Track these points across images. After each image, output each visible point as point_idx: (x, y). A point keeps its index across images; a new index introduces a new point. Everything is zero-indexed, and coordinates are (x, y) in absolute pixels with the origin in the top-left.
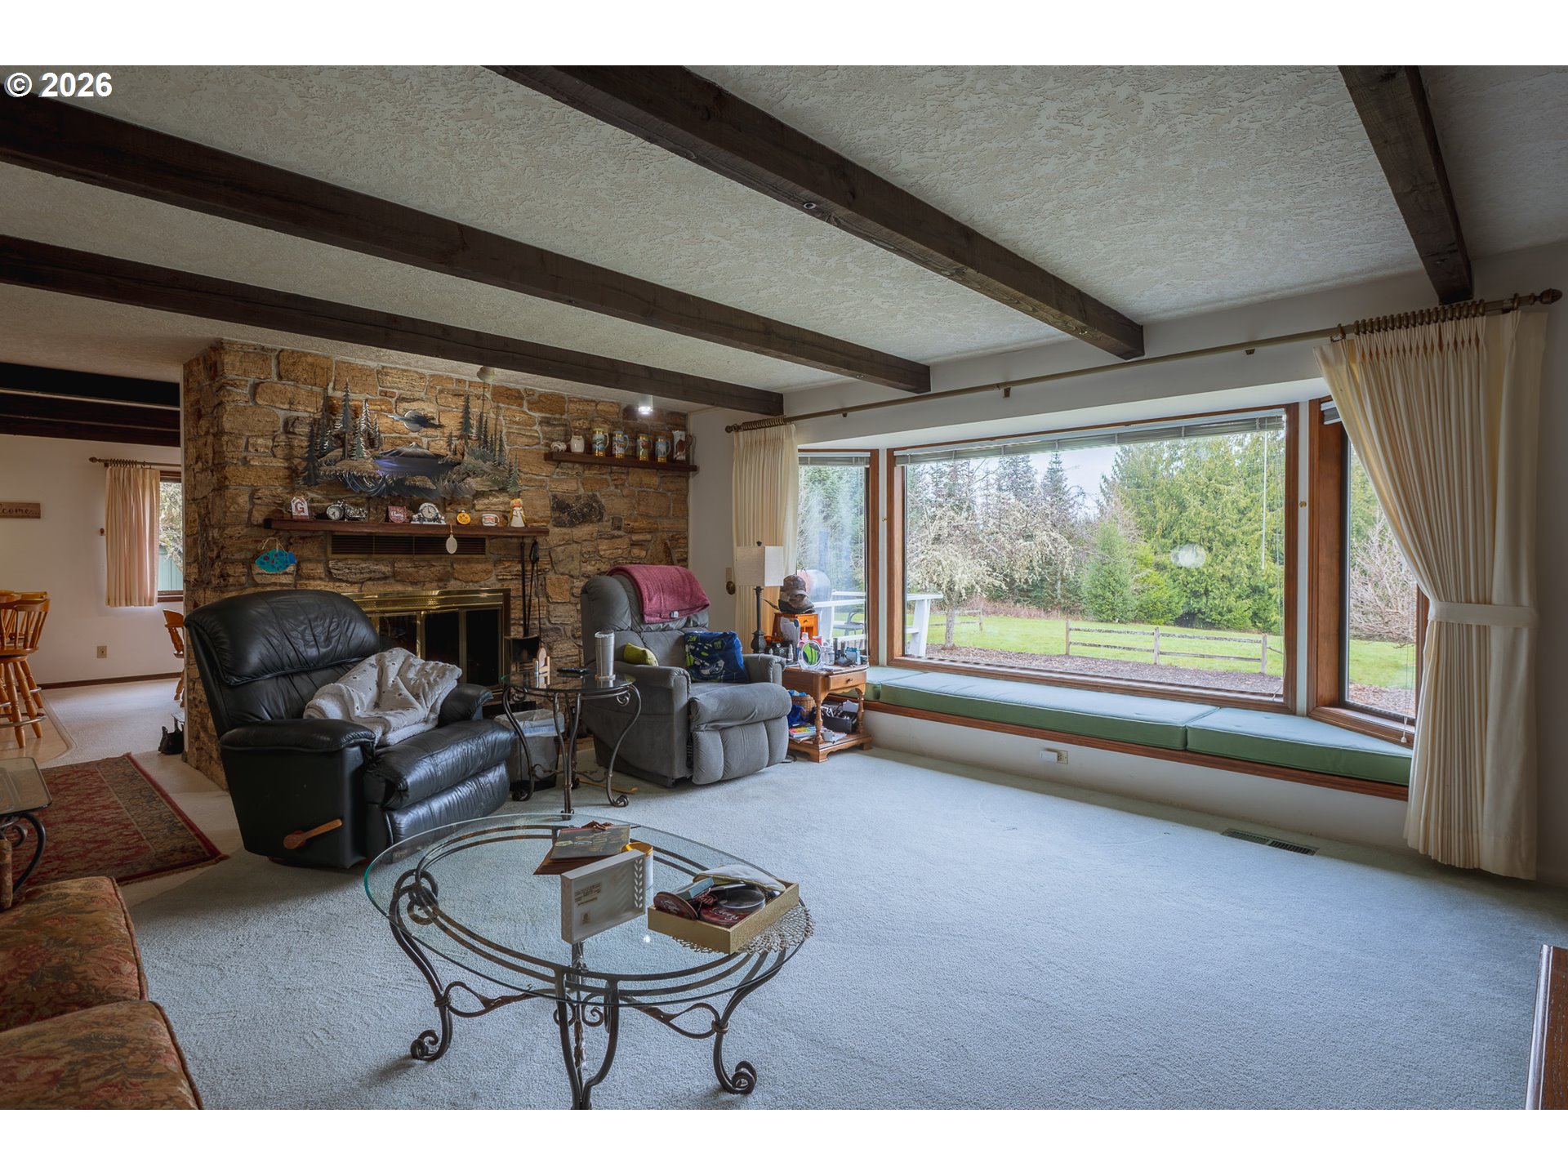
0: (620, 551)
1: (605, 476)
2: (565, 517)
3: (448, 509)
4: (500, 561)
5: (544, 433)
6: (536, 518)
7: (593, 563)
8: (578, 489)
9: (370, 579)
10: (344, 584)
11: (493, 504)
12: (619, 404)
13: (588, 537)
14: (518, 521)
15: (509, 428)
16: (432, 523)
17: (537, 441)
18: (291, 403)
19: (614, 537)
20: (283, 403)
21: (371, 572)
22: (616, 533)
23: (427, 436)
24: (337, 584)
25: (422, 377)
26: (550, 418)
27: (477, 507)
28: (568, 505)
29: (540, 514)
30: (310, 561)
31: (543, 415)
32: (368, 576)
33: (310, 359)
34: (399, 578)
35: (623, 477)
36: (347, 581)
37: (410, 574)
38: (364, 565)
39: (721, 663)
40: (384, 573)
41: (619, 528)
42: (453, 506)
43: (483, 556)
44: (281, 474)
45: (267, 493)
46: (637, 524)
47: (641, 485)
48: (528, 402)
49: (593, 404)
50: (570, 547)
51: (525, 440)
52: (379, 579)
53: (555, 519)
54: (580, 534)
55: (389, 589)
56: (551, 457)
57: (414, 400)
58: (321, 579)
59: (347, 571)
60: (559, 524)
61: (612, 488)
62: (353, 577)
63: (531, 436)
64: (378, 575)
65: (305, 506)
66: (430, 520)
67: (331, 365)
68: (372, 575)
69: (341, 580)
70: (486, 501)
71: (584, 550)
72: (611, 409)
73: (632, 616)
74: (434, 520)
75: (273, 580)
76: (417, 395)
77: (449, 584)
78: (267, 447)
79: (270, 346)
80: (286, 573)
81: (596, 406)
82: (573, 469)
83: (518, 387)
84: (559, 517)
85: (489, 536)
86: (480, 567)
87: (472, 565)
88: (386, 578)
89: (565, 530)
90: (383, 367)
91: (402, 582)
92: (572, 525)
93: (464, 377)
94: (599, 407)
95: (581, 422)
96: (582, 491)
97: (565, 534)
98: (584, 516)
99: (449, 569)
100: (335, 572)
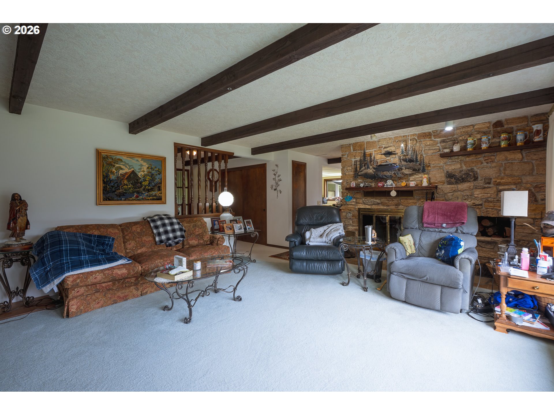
0: (489, 195)
1: (480, 159)
2: (453, 180)
3: (399, 181)
4: (420, 199)
5: (442, 146)
6: (436, 182)
7: (469, 200)
8: (461, 167)
9: (374, 204)
10: (367, 205)
11: (416, 178)
12: (489, 122)
13: (467, 189)
14: (425, 183)
15: (424, 148)
16: (391, 186)
17: (438, 150)
18: (355, 157)
19: (485, 188)
20: (353, 157)
21: (374, 202)
22: (486, 186)
23: (392, 158)
24: (365, 205)
25: (390, 139)
26: (445, 139)
27: (410, 180)
28: (454, 175)
29: (438, 180)
30: (359, 198)
31: (442, 139)
32: (373, 203)
33: (359, 144)
34: (382, 204)
35: (492, 157)
36: (367, 204)
37: (386, 203)
38: (372, 200)
39: (443, 252)
40: (378, 202)
41: (489, 183)
42: (401, 180)
43: (412, 197)
44: (352, 176)
45: (349, 181)
46: (504, 180)
47: (506, 159)
48: (434, 136)
49: (471, 127)
50: (456, 193)
51: (432, 151)
52: (377, 204)
53: (448, 181)
54: (462, 187)
55: (379, 207)
56: (443, 156)
57: (388, 147)
58: (361, 204)
59: (368, 201)
60: (450, 183)
61: (485, 164)
62: (369, 203)
63: (435, 149)
64: (376, 203)
65: (355, 184)
66: (390, 185)
67: (364, 143)
68: (374, 203)
69: (366, 204)
70: (414, 177)
71: (464, 194)
72: (484, 126)
73: (419, 224)
74: (391, 185)
75: (351, 204)
76: (390, 145)
77: (399, 207)
78: (350, 169)
79: (351, 143)
80: (353, 202)
81: (473, 127)
82: (458, 159)
83: (429, 131)
84: (450, 180)
85: (415, 190)
86: (411, 201)
87: (408, 200)
88: (379, 204)
89: (453, 186)
90: (379, 139)
91: (384, 205)
92: (457, 183)
93: (406, 134)
94: (475, 127)
95: (463, 137)
96: (464, 168)
97: (453, 188)
98: (463, 179)
99: (399, 201)
100: (365, 202)
